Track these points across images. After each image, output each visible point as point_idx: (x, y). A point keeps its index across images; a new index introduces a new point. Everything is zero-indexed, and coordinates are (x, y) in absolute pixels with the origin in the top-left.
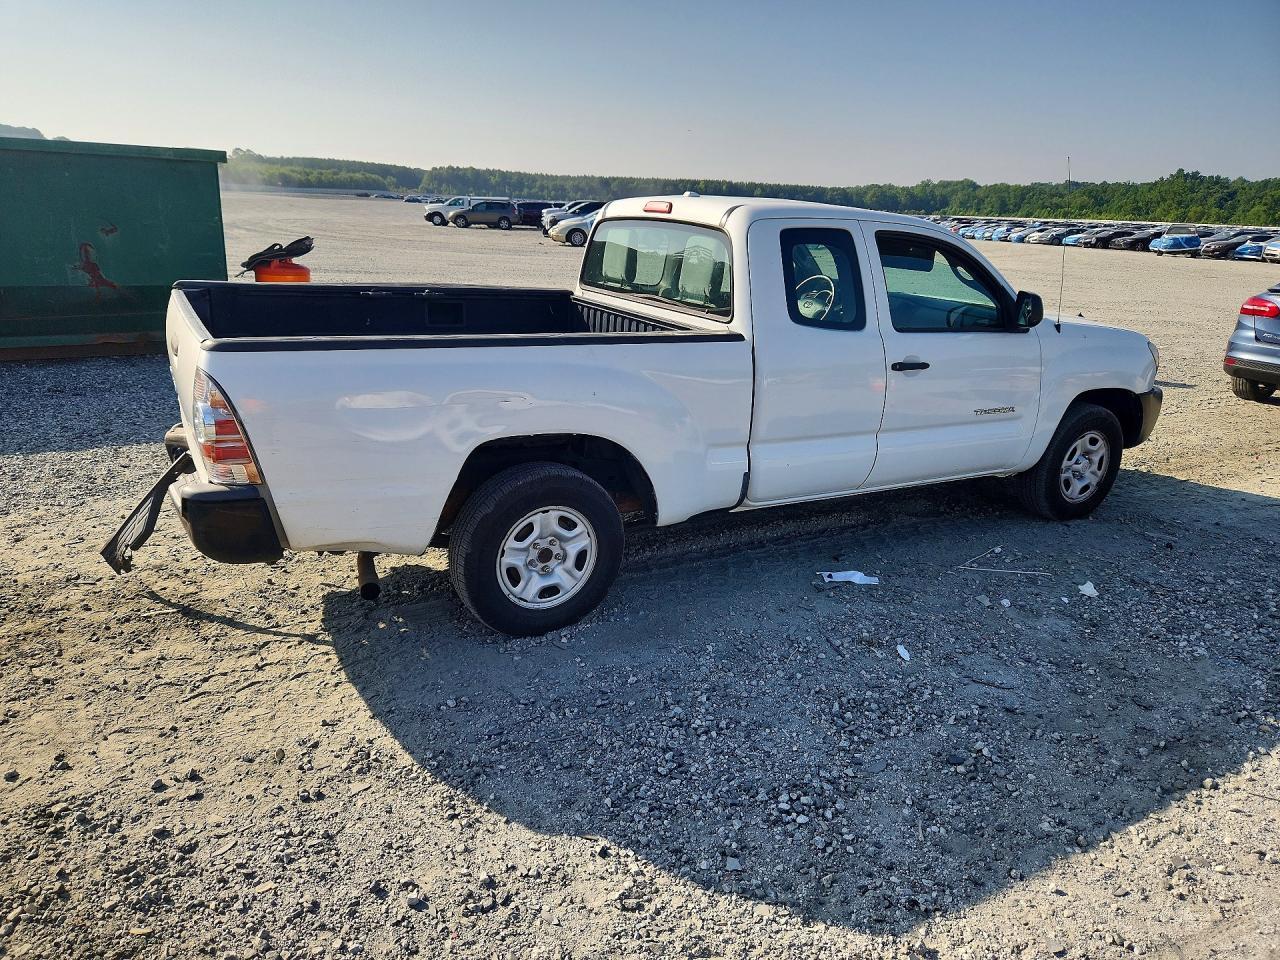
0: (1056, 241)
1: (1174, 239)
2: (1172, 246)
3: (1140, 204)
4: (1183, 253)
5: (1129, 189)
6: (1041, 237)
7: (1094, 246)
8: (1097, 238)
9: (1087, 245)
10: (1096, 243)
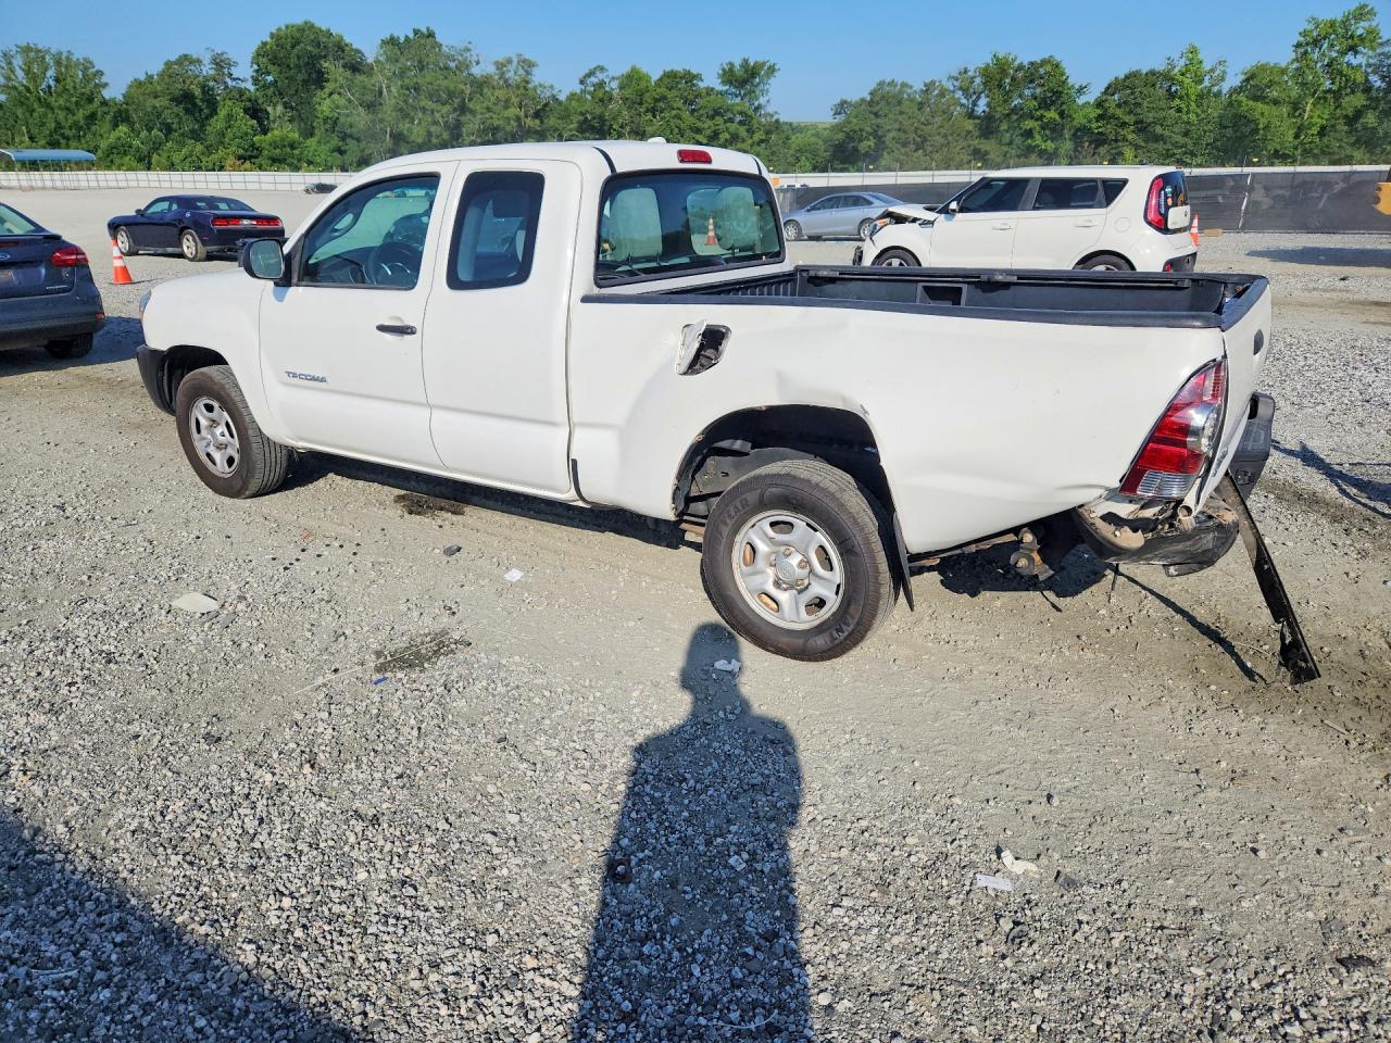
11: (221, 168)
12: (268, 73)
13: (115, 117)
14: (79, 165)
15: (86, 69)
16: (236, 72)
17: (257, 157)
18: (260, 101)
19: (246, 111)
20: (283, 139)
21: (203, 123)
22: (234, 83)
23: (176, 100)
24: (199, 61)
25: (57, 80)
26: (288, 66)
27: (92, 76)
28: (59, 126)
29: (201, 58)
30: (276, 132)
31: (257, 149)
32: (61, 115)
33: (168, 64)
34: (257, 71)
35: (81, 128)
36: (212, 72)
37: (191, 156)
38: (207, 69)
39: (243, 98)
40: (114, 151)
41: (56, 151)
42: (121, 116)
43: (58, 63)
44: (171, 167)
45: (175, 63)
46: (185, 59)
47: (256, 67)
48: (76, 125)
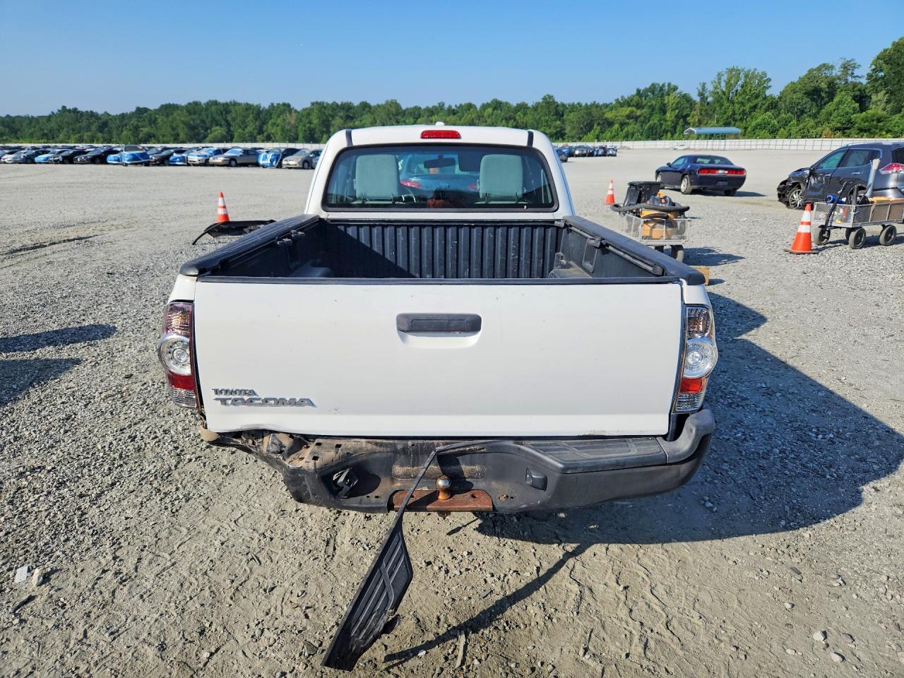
0: (29, 161)
1: (133, 155)
2: (133, 159)
3: (45, 131)
4: (141, 164)
5: (31, 121)
6: (14, 158)
7: (62, 163)
8: (62, 157)
9: (56, 162)
10: (63, 160)
11: (820, 136)
12: (881, 71)
13: (769, 106)
14: (736, 136)
15: (762, 78)
16: (857, 72)
17: (849, 128)
18: (867, 91)
19: (854, 98)
20: (873, 115)
21: (821, 107)
22: (854, 80)
23: (808, 94)
24: (832, 67)
25: (742, 87)
26: (898, 64)
27: (764, 81)
28: (734, 113)
29: (834, 65)
30: (870, 111)
31: (852, 123)
32: (737, 106)
33: (811, 71)
34: (874, 70)
35: (746, 114)
36: (839, 74)
37: (803, 129)
38: (837, 72)
39: (855, 89)
40: (759, 127)
41: (727, 128)
42: (773, 105)
43: (746, 76)
44: (789, 136)
45: (815, 70)
46: (825, 66)
47: (873, 67)
48: (744, 113)
